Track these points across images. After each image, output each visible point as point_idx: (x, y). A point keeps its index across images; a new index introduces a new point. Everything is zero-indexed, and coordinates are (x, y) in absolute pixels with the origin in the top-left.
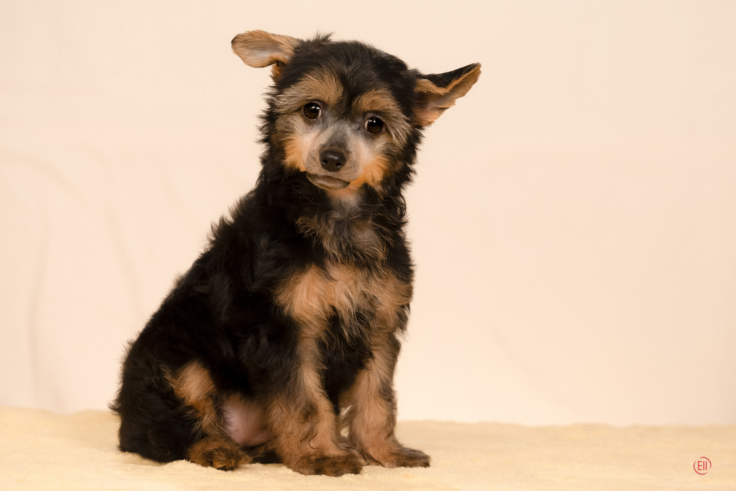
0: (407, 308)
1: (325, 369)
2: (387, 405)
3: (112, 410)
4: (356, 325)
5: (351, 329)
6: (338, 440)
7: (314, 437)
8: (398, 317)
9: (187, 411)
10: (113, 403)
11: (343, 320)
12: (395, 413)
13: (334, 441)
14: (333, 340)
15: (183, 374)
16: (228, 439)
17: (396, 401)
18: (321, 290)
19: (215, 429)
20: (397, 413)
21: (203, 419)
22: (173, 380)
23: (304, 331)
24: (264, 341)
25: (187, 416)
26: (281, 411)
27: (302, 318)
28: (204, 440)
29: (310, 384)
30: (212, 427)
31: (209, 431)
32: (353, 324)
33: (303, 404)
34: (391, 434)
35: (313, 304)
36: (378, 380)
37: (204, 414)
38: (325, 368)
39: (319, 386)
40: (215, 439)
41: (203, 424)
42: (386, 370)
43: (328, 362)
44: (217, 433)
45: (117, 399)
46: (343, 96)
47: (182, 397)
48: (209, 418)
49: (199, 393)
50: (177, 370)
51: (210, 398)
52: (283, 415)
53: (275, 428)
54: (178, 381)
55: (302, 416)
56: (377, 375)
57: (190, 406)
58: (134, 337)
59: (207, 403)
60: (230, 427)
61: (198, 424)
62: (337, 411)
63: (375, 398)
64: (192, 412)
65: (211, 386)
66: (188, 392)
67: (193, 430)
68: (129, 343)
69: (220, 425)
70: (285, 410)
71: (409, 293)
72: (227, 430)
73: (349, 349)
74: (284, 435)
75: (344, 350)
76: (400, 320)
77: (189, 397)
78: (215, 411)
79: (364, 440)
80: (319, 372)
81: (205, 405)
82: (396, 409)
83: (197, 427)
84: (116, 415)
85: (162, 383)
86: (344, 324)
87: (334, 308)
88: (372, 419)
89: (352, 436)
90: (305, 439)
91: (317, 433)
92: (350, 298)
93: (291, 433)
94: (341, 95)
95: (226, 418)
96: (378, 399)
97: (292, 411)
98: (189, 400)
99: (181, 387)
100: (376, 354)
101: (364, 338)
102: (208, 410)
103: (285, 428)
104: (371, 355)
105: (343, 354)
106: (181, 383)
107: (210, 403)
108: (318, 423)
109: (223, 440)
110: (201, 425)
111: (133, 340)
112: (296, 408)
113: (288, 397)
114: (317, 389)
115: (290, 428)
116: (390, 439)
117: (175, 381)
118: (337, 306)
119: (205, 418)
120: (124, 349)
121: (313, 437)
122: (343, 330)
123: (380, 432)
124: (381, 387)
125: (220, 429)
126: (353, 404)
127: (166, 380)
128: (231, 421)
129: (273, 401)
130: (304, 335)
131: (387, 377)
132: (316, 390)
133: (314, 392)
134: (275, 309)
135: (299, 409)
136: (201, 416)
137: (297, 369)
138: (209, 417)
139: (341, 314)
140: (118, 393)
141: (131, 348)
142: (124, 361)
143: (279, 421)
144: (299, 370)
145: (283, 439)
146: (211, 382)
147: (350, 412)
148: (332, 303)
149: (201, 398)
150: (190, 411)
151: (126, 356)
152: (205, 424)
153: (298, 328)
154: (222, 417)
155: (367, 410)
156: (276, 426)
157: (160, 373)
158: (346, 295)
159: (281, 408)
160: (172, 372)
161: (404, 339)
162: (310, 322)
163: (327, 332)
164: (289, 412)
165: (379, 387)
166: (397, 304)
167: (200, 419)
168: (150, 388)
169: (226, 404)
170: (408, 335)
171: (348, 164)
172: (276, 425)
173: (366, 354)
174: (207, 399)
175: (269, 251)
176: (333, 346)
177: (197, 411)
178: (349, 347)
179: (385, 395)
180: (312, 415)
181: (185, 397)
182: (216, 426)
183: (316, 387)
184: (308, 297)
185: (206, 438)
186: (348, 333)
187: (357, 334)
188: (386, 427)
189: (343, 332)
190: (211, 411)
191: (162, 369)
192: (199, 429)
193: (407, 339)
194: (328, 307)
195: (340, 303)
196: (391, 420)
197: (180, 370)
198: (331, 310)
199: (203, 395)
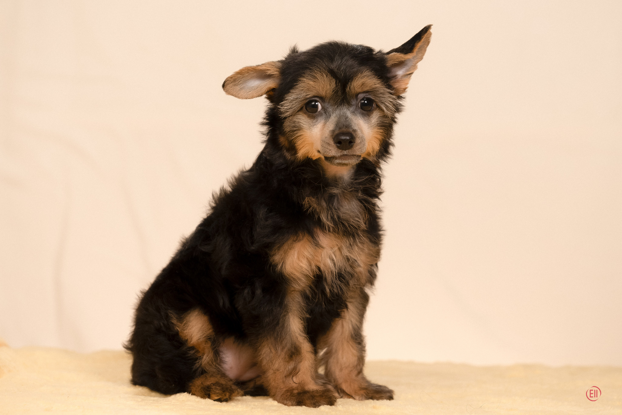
0: (375, 266)
1: (308, 318)
2: (357, 347)
3: (125, 349)
4: (337, 283)
5: (332, 287)
6: (317, 376)
7: (297, 373)
8: (369, 274)
9: (190, 351)
10: (126, 344)
11: (326, 279)
12: (364, 355)
13: (312, 377)
14: (316, 294)
15: (187, 319)
16: (224, 375)
17: (365, 345)
18: (310, 254)
19: (213, 367)
20: (366, 355)
21: (202, 358)
22: (179, 324)
23: (293, 286)
24: (259, 292)
25: (189, 355)
26: (269, 350)
27: (292, 275)
28: (203, 376)
29: (295, 329)
30: (210, 365)
31: (207, 368)
32: (334, 283)
33: (289, 345)
34: (360, 372)
35: (303, 264)
36: (351, 326)
37: (204, 354)
38: (308, 316)
39: (302, 331)
40: (212, 375)
41: (203, 362)
42: (357, 318)
43: (311, 312)
44: (214, 370)
45: (130, 340)
46: (336, 86)
47: (186, 338)
48: (207, 358)
49: (199, 335)
50: (182, 315)
51: (209, 340)
52: (272, 355)
53: (264, 365)
54: (183, 325)
55: (288, 356)
56: (350, 322)
57: (191, 347)
58: (146, 287)
59: (206, 344)
60: (225, 365)
61: (198, 362)
62: (316, 352)
63: (348, 342)
64: (193, 352)
65: (210, 329)
66: (191, 335)
67: (194, 367)
68: (142, 292)
69: (217, 363)
70: (273, 351)
71: (377, 255)
72: (223, 368)
73: (329, 302)
74: (271, 372)
75: (324, 303)
76: (370, 277)
77: (192, 339)
78: (213, 351)
79: (338, 377)
80: (303, 319)
81: (205, 347)
82: (364, 351)
83: (197, 365)
84: (128, 353)
85: (169, 326)
86: (326, 282)
87: (319, 268)
88: (344, 359)
89: (328, 374)
90: (289, 375)
91: (299, 371)
92: (333, 260)
93: (278, 370)
94: (334, 86)
95: (222, 358)
96: (350, 342)
97: (279, 351)
98: (191, 341)
99: (185, 330)
100: (350, 305)
101: (343, 294)
102: (207, 351)
103: (273, 365)
104: (347, 307)
105: (324, 306)
106: (185, 327)
107: (209, 344)
108: (301, 362)
109: (219, 376)
110: (201, 363)
111: (145, 290)
112: (283, 348)
113: (276, 339)
114: (301, 333)
115: (276, 366)
116: (360, 376)
117: (181, 325)
118: (322, 267)
119: (205, 357)
120: (137, 297)
121: (295, 374)
122: (325, 286)
123: (352, 371)
124: (353, 333)
125: (217, 367)
126: (329, 347)
127: (173, 323)
128: (226, 360)
129: (263, 342)
130: (292, 289)
131: (358, 324)
132: (300, 335)
133: (298, 336)
134: (270, 266)
135: (285, 350)
136: (201, 355)
137: (285, 316)
138: (207, 356)
139: (325, 273)
140: (131, 334)
141: (143, 296)
142: (136, 308)
143: (267, 360)
144: (287, 317)
145: (270, 374)
146: (210, 327)
147: (326, 353)
148: (318, 264)
149: (201, 340)
150: (192, 351)
151: (139, 303)
152: (205, 362)
153: (288, 283)
154: (219, 356)
155: (340, 353)
156: (264, 364)
157: (167, 317)
158: (330, 258)
159: (270, 349)
160: (178, 317)
161: (372, 293)
162: (300, 279)
163: (311, 287)
164: (277, 353)
165: (352, 333)
166: (369, 263)
167: (200, 358)
168: (159, 331)
169: (222, 346)
170: (375, 289)
171: (358, 141)
172: (264, 362)
173: (343, 306)
174: (206, 341)
175: (267, 221)
176: (316, 299)
177: (198, 351)
178: (330, 300)
179: (356, 339)
180: (296, 355)
181: (188, 338)
182: (213, 365)
183: (300, 332)
184: (298, 258)
185: (205, 375)
186: (329, 289)
187: (337, 291)
188: (357, 366)
189: (325, 288)
190: (210, 352)
191: (169, 314)
192: (199, 367)
193: (375, 293)
194: (314, 267)
195: (325, 265)
196: (361, 360)
197: (184, 315)
198: (317, 271)
199: (203, 338)
